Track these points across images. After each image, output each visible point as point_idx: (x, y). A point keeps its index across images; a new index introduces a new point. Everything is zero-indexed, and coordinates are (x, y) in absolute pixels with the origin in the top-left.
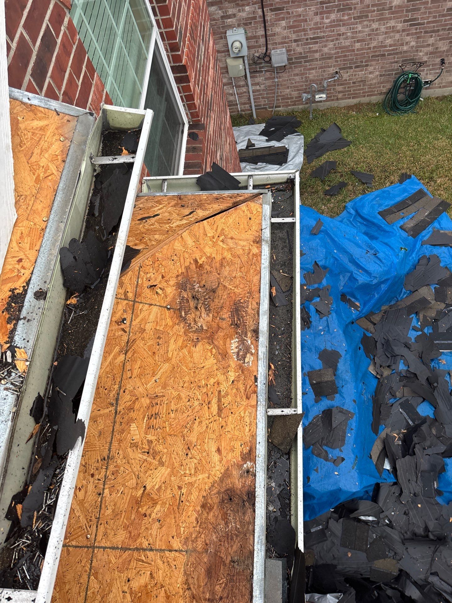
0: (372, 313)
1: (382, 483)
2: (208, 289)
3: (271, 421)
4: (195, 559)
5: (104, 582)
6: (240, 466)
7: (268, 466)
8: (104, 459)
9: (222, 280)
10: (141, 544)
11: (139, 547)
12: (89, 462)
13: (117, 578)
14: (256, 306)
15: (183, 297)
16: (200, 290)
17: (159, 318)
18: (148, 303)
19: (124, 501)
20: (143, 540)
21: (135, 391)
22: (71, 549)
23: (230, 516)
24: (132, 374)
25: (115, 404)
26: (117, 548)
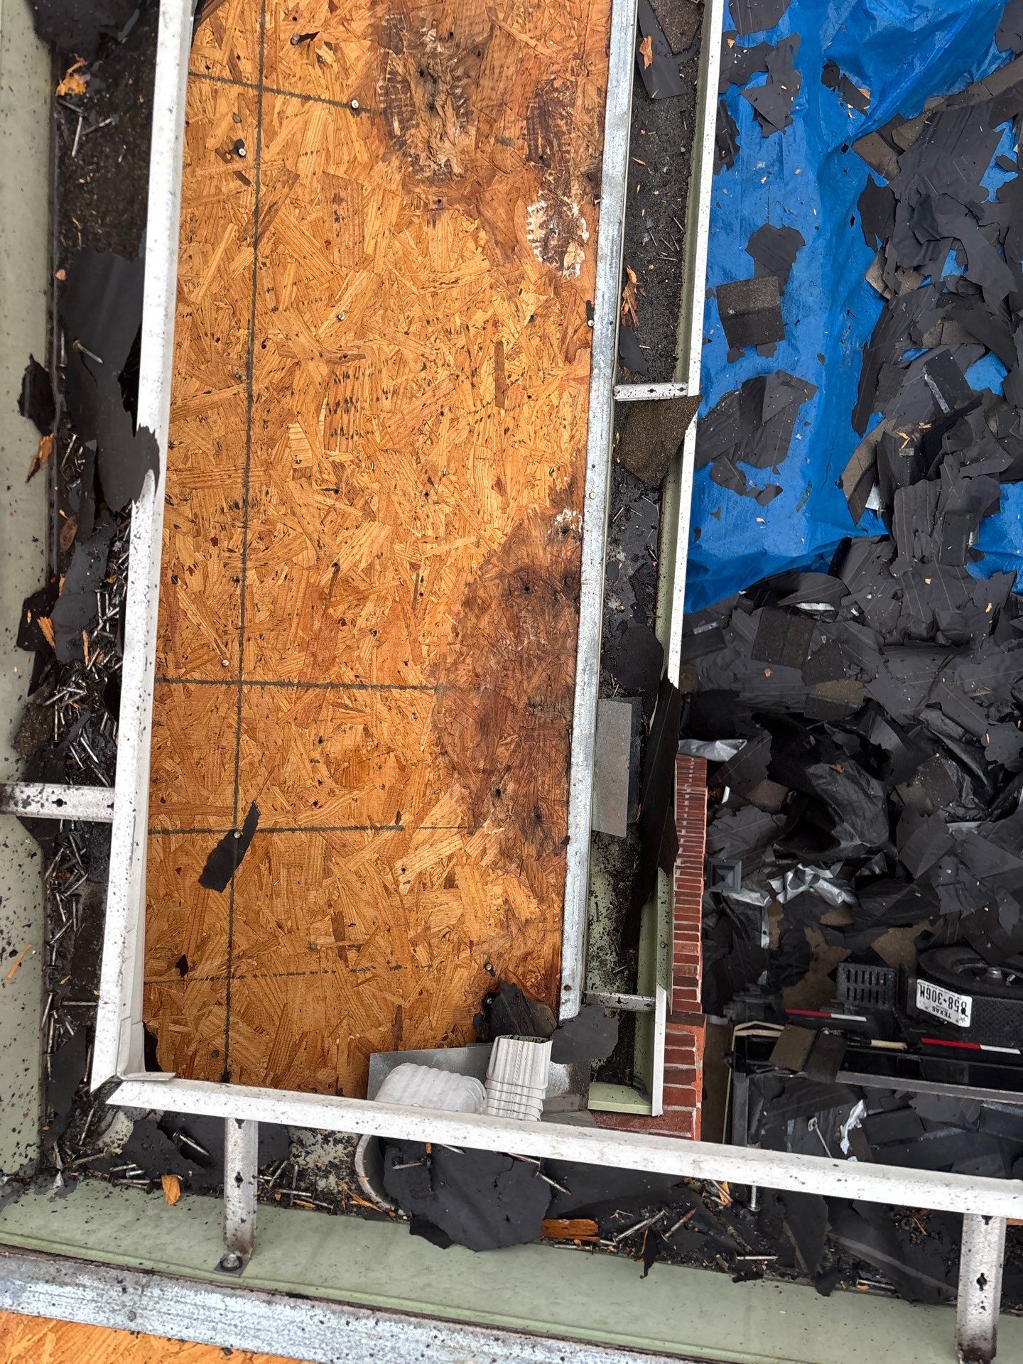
0: (898, 120)
1: (856, 537)
2: (463, 45)
3: (624, 414)
4: (455, 702)
5: (272, 745)
6: (548, 520)
7: (610, 517)
8: (237, 506)
9: (501, 16)
10: (339, 676)
11: (336, 682)
12: (202, 512)
13: (297, 736)
14: (597, 99)
15: (394, 73)
16: (439, 49)
17: (331, 139)
18: (298, 92)
19: (294, 594)
20: (344, 669)
21: (290, 343)
22: (192, 687)
23: (525, 622)
24: (278, 301)
25: (244, 378)
26: (290, 684)
